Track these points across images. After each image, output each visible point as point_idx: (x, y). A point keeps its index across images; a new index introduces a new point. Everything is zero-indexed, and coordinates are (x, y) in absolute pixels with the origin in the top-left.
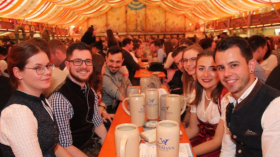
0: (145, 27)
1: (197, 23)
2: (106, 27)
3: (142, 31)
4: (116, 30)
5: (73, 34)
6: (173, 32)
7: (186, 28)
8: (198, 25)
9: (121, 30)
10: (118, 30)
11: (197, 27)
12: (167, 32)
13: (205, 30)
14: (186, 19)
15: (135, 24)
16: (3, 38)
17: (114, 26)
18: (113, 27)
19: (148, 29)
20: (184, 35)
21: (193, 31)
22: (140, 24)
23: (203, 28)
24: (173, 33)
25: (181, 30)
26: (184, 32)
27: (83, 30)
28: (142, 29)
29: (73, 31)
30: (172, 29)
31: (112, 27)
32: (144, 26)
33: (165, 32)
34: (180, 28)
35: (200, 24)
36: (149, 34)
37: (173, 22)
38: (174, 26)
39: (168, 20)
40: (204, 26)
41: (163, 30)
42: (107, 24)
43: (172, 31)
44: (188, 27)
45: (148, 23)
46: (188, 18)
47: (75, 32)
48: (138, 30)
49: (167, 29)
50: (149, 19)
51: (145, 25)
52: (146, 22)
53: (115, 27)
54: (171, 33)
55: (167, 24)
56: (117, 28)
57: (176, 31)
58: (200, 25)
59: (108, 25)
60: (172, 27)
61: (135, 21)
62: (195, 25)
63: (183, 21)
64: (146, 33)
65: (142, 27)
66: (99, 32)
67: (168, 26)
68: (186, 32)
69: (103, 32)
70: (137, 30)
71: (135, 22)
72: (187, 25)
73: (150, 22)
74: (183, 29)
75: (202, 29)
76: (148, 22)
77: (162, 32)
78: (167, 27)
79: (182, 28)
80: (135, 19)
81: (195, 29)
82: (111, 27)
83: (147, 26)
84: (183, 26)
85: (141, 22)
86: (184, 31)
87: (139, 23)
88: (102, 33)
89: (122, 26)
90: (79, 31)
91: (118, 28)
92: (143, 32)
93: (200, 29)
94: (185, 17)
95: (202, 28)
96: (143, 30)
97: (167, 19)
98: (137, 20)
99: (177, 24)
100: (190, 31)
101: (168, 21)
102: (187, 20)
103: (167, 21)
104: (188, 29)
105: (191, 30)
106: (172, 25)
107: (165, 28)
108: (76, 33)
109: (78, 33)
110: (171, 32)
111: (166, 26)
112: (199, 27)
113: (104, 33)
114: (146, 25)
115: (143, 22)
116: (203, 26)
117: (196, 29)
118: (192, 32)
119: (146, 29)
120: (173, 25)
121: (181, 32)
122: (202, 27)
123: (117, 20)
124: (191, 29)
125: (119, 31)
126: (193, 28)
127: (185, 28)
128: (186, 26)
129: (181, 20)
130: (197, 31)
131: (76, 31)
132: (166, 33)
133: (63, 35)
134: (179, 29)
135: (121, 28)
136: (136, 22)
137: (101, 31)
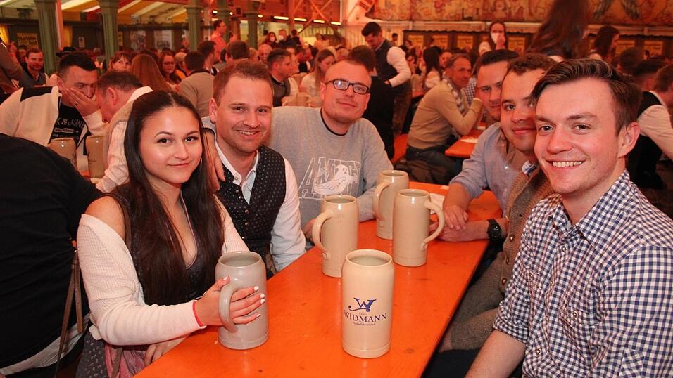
0: (645, 5)
3: (628, 19)
4: (521, 8)
5: (358, 19)
9: (540, 10)
10: (526, 10)
16: (78, 19)
19: (656, 11)
27: (393, 6)
28: (628, 12)
29: (358, 8)
36: (658, 34)
47: (365, 11)
64: (646, 29)
66: (452, 15)
69: (466, 16)
70: (608, 13)
88: (464, 19)
90: (379, 10)
92: (631, 25)
96: (636, 16)
108: (367, 15)
109: (376, 14)
113: (470, 19)
119: (650, 13)
125: (531, 14)
131: (370, 6)
133: (319, 18)
137: (460, 12)
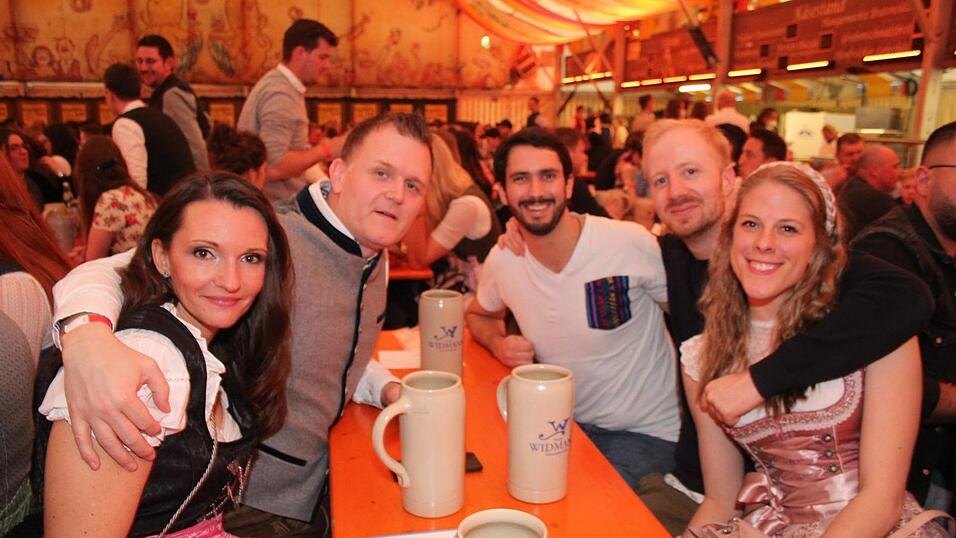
1: (522, 47)
2: (11, 45)
6: (394, 86)
7: (464, 71)
8: (524, 53)
11: (520, 68)
12: (359, 87)
13: (558, 85)
14: (463, 17)
15: (185, 35)
17: (62, 43)
18: (57, 49)
20: (452, 105)
21: (499, 87)
22: (211, 38)
23: (551, 71)
24: (392, 94)
25: (438, 79)
26: (453, 89)
30: (389, 71)
31: (52, 46)
32: (234, 51)
33: (351, 85)
34: (430, 65)
35: (537, 50)
37: (395, 36)
38: (398, 55)
39: (366, 19)
40: (554, 60)
41: (341, 72)
42: (14, 26)
43: (388, 83)
44: (475, 62)
45: (253, 33)
46: (473, 18)
48: (200, 73)
49: (359, 70)
50: (264, 10)
51: (238, 42)
52: (243, 27)
53: (65, 50)
54: (380, 94)
55: (361, 43)
56: (79, 55)
57: (407, 81)
58: (533, 54)
59: (21, 34)
60: (389, 59)
61: (185, 16)
62: (508, 54)
63: (447, 31)
65: (225, 53)
67: (366, 53)
68: (463, 89)
71: (184, 26)
72: (467, 55)
73: (266, 31)
74: (449, 75)
75: (544, 79)
76: (259, 30)
77: (333, 85)
78: (361, 56)
79: (439, 66)
80: (185, 8)
81: (508, 79)
82: (43, 48)
83: (249, 50)
84: (445, 59)
85: (217, 24)
86: (453, 83)
87: (205, 29)
89: (110, 47)
91: (87, 54)
93: (534, 75)
94: (459, 12)
95: (546, 73)
97: (359, 19)
98: (192, 15)
99: (416, 46)
100: (482, 87)
101: (367, 26)
102: (468, 26)
103: (362, 24)
104: (472, 73)
105: (490, 83)
106: (387, 48)
107: (347, 65)
110: (384, 87)
111: (353, 54)
112: (533, 65)
114: (245, 45)
115: (230, 29)
116: (550, 65)
117: (515, 76)
118: (493, 92)
120: (394, 49)
121: (439, 87)
122: (542, 65)
123: (77, 10)
124: (488, 76)
126: (497, 70)
127: (457, 71)
128: (462, 59)
129: (439, 25)
130: (521, 85)
132: (354, 94)
134: (426, 76)
135: (105, 56)
136: (191, 27)
